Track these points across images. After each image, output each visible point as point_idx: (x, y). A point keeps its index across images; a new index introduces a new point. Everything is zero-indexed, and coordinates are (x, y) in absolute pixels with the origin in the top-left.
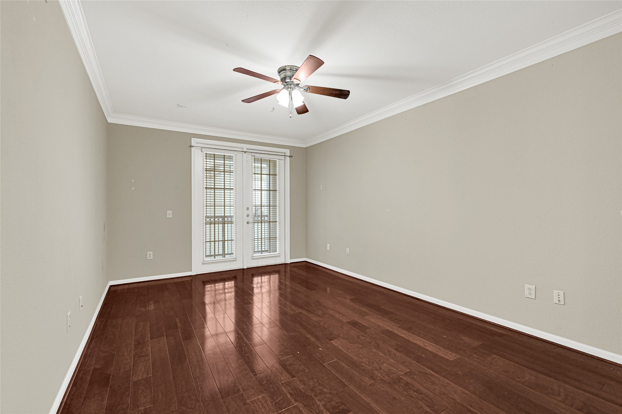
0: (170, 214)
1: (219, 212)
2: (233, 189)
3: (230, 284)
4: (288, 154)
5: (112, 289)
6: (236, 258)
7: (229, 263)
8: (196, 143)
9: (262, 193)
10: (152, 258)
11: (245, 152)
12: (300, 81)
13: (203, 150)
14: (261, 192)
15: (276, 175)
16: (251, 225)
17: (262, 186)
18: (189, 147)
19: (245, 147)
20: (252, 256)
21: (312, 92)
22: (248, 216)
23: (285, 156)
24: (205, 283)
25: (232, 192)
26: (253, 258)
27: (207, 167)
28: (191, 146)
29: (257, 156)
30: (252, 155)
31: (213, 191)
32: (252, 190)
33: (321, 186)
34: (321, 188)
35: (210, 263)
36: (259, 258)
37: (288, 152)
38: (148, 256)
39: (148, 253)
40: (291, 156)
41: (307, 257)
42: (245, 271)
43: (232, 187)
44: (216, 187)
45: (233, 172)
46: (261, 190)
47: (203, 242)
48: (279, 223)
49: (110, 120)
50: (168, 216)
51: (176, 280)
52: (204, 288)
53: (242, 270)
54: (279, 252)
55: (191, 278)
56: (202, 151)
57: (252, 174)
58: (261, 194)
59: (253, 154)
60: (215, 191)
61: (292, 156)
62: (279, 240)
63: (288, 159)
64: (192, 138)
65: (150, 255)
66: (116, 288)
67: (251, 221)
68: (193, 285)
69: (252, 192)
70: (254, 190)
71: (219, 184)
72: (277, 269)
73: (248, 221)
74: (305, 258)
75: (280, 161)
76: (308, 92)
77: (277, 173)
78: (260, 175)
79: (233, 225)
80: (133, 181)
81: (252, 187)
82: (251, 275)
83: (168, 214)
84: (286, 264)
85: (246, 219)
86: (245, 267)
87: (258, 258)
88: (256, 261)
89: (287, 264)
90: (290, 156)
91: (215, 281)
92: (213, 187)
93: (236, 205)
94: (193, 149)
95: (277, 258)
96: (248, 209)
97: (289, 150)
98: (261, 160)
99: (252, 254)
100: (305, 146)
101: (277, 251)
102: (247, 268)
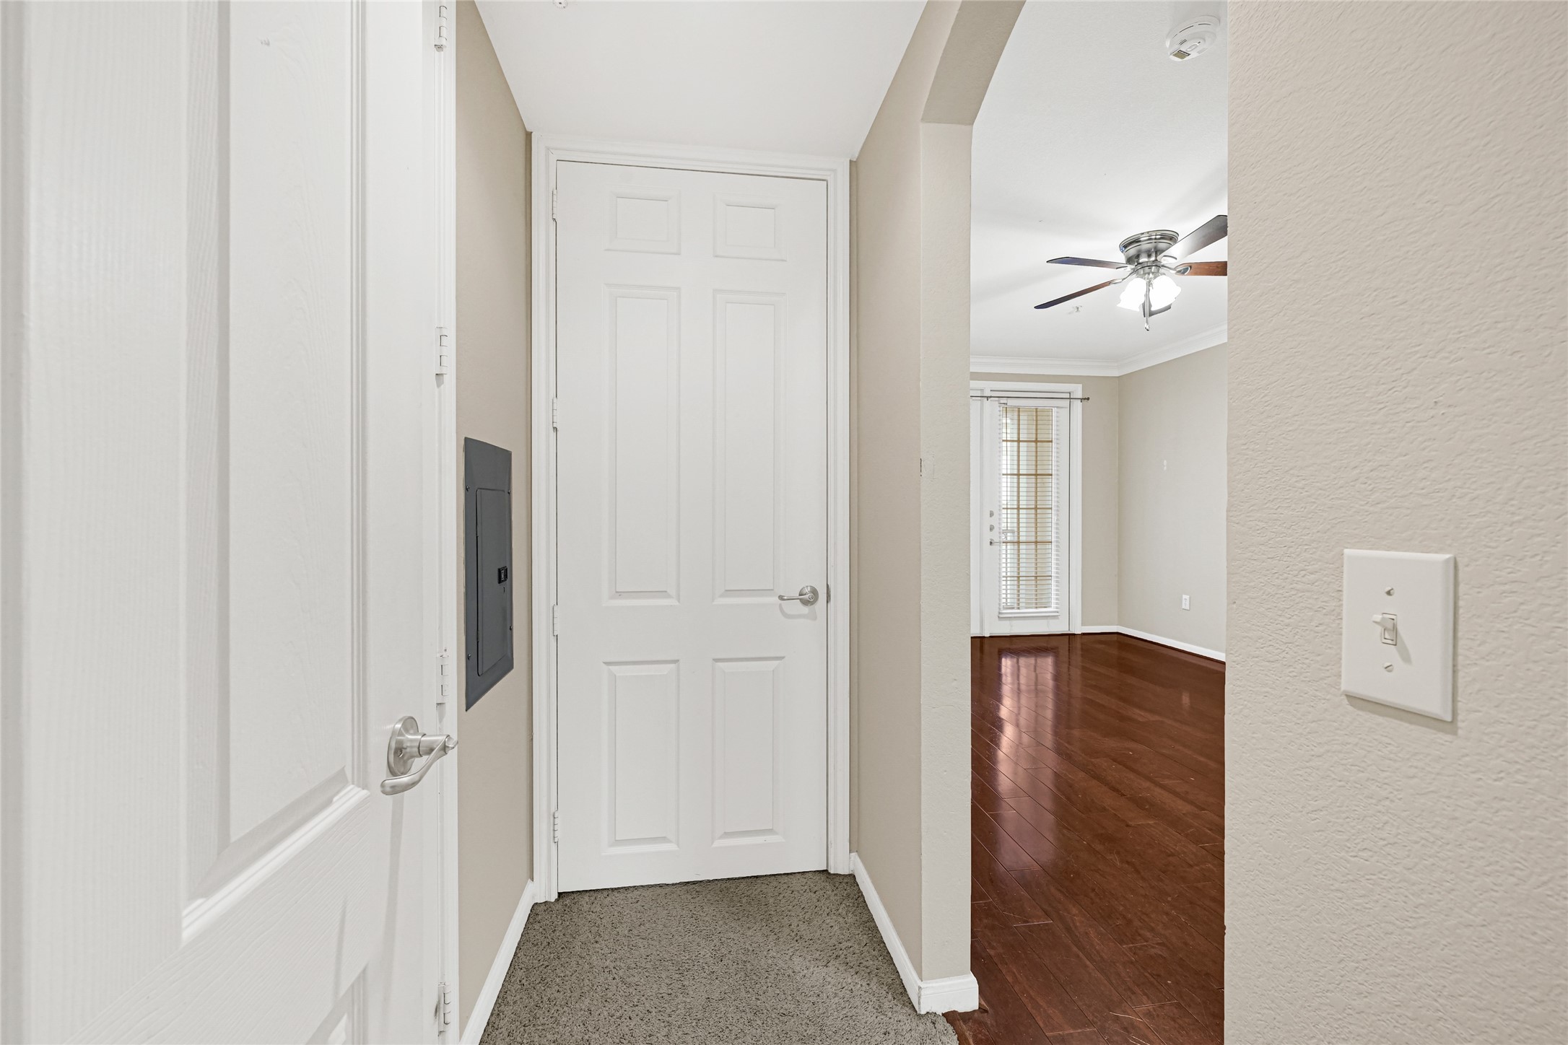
4: (1078, 394)
9: (1021, 481)
11: (988, 397)
12: (1176, 259)
14: (1019, 479)
15: (1051, 441)
16: (995, 548)
17: (1021, 467)
19: (992, 387)
20: (1000, 613)
21: (1196, 274)
22: (991, 528)
23: (1070, 398)
26: (1001, 616)
29: (1011, 402)
30: (1002, 402)
32: (1000, 474)
33: (1165, 461)
34: (1165, 468)
36: (1015, 617)
37: (1077, 390)
40: (1085, 399)
41: (1120, 624)
42: (986, 641)
46: (1018, 475)
48: (1057, 546)
53: (980, 640)
54: (1057, 608)
57: (1002, 443)
58: (1018, 483)
59: (1004, 401)
61: (1088, 399)
62: (1057, 582)
63: (1078, 405)
67: (996, 539)
69: (1000, 479)
70: (1003, 475)
72: (1053, 643)
73: (991, 540)
74: (1116, 626)
75: (1059, 410)
76: (1187, 275)
77: (1053, 438)
78: (1016, 444)
81: (1000, 470)
82: (997, 650)
84: (1071, 636)
85: (988, 536)
86: (987, 635)
87: (1010, 618)
88: (1007, 622)
89: (1074, 634)
90: (1082, 400)
95: (1051, 621)
96: (992, 514)
97: (1080, 387)
98: (1019, 411)
99: (1000, 609)
100: (1116, 373)
101: (1053, 605)
102: (990, 637)
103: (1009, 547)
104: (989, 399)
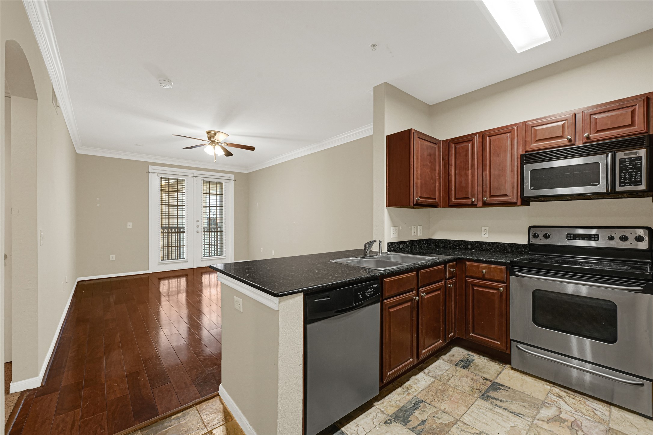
0: (130, 225)
1: (173, 224)
2: (185, 205)
3: (183, 280)
4: (233, 178)
5: (80, 283)
6: (187, 260)
7: (181, 264)
8: (153, 169)
10: (114, 259)
11: (195, 177)
13: (159, 174)
14: (210, 208)
15: (223, 195)
16: (200, 234)
17: (210, 203)
18: (147, 172)
19: (195, 172)
22: (198, 226)
23: (230, 179)
24: (160, 279)
25: (184, 208)
26: (202, 260)
27: (162, 189)
28: (148, 172)
29: (206, 179)
31: (168, 207)
35: (164, 264)
37: (232, 177)
38: (111, 258)
39: (111, 256)
41: (248, 259)
42: (195, 270)
43: (184, 204)
44: (170, 204)
45: (185, 192)
46: (210, 206)
47: (159, 247)
48: (225, 233)
49: (78, 152)
50: (128, 227)
51: (135, 277)
52: (159, 284)
53: (192, 269)
55: (147, 276)
56: (158, 176)
57: (201, 194)
59: (203, 178)
60: (169, 207)
61: (236, 180)
62: (225, 245)
63: (232, 182)
64: (149, 166)
65: (112, 257)
66: (84, 283)
67: (200, 231)
68: (150, 280)
69: (202, 208)
70: (203, 206)
71: (173, 201)
73: (198, 231)
75: (226, 183)
77: (224, 193)
78: (209, 195)
79: (185, 234)
80: (98, 199)
81: (201, 204)
82: (200, 273)
83: (128, 225)
85: (196, 229)
87: (206, 260)
88: (205, 262)
90: (234, 180)
91: (169, 278)
92: (168, 204)
93: (187, 218)
94: (150, 174)
95: (223, 260)
96: (198, 221)
97: (233, 175)
98: (210, 183)
99: (202, 257)
100: (247, 172)
101: (224, 254)
102: (196, 268)
103: (206, 233)
104: (196, 177)
